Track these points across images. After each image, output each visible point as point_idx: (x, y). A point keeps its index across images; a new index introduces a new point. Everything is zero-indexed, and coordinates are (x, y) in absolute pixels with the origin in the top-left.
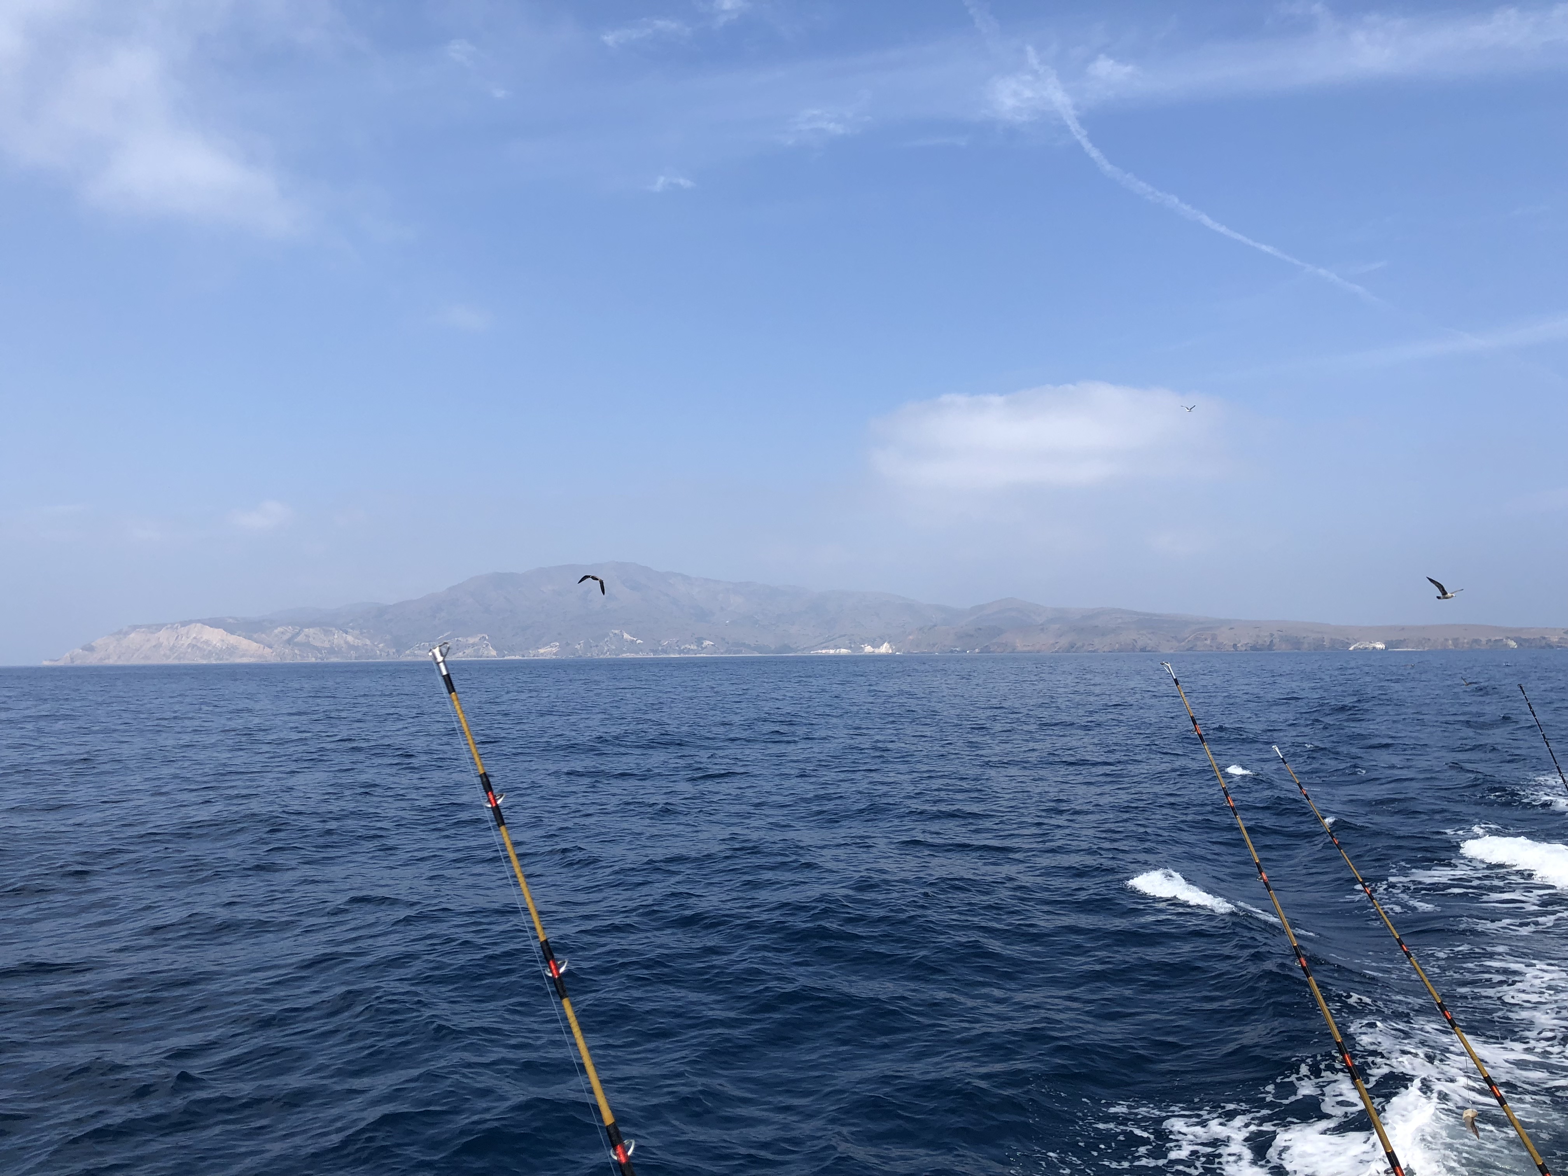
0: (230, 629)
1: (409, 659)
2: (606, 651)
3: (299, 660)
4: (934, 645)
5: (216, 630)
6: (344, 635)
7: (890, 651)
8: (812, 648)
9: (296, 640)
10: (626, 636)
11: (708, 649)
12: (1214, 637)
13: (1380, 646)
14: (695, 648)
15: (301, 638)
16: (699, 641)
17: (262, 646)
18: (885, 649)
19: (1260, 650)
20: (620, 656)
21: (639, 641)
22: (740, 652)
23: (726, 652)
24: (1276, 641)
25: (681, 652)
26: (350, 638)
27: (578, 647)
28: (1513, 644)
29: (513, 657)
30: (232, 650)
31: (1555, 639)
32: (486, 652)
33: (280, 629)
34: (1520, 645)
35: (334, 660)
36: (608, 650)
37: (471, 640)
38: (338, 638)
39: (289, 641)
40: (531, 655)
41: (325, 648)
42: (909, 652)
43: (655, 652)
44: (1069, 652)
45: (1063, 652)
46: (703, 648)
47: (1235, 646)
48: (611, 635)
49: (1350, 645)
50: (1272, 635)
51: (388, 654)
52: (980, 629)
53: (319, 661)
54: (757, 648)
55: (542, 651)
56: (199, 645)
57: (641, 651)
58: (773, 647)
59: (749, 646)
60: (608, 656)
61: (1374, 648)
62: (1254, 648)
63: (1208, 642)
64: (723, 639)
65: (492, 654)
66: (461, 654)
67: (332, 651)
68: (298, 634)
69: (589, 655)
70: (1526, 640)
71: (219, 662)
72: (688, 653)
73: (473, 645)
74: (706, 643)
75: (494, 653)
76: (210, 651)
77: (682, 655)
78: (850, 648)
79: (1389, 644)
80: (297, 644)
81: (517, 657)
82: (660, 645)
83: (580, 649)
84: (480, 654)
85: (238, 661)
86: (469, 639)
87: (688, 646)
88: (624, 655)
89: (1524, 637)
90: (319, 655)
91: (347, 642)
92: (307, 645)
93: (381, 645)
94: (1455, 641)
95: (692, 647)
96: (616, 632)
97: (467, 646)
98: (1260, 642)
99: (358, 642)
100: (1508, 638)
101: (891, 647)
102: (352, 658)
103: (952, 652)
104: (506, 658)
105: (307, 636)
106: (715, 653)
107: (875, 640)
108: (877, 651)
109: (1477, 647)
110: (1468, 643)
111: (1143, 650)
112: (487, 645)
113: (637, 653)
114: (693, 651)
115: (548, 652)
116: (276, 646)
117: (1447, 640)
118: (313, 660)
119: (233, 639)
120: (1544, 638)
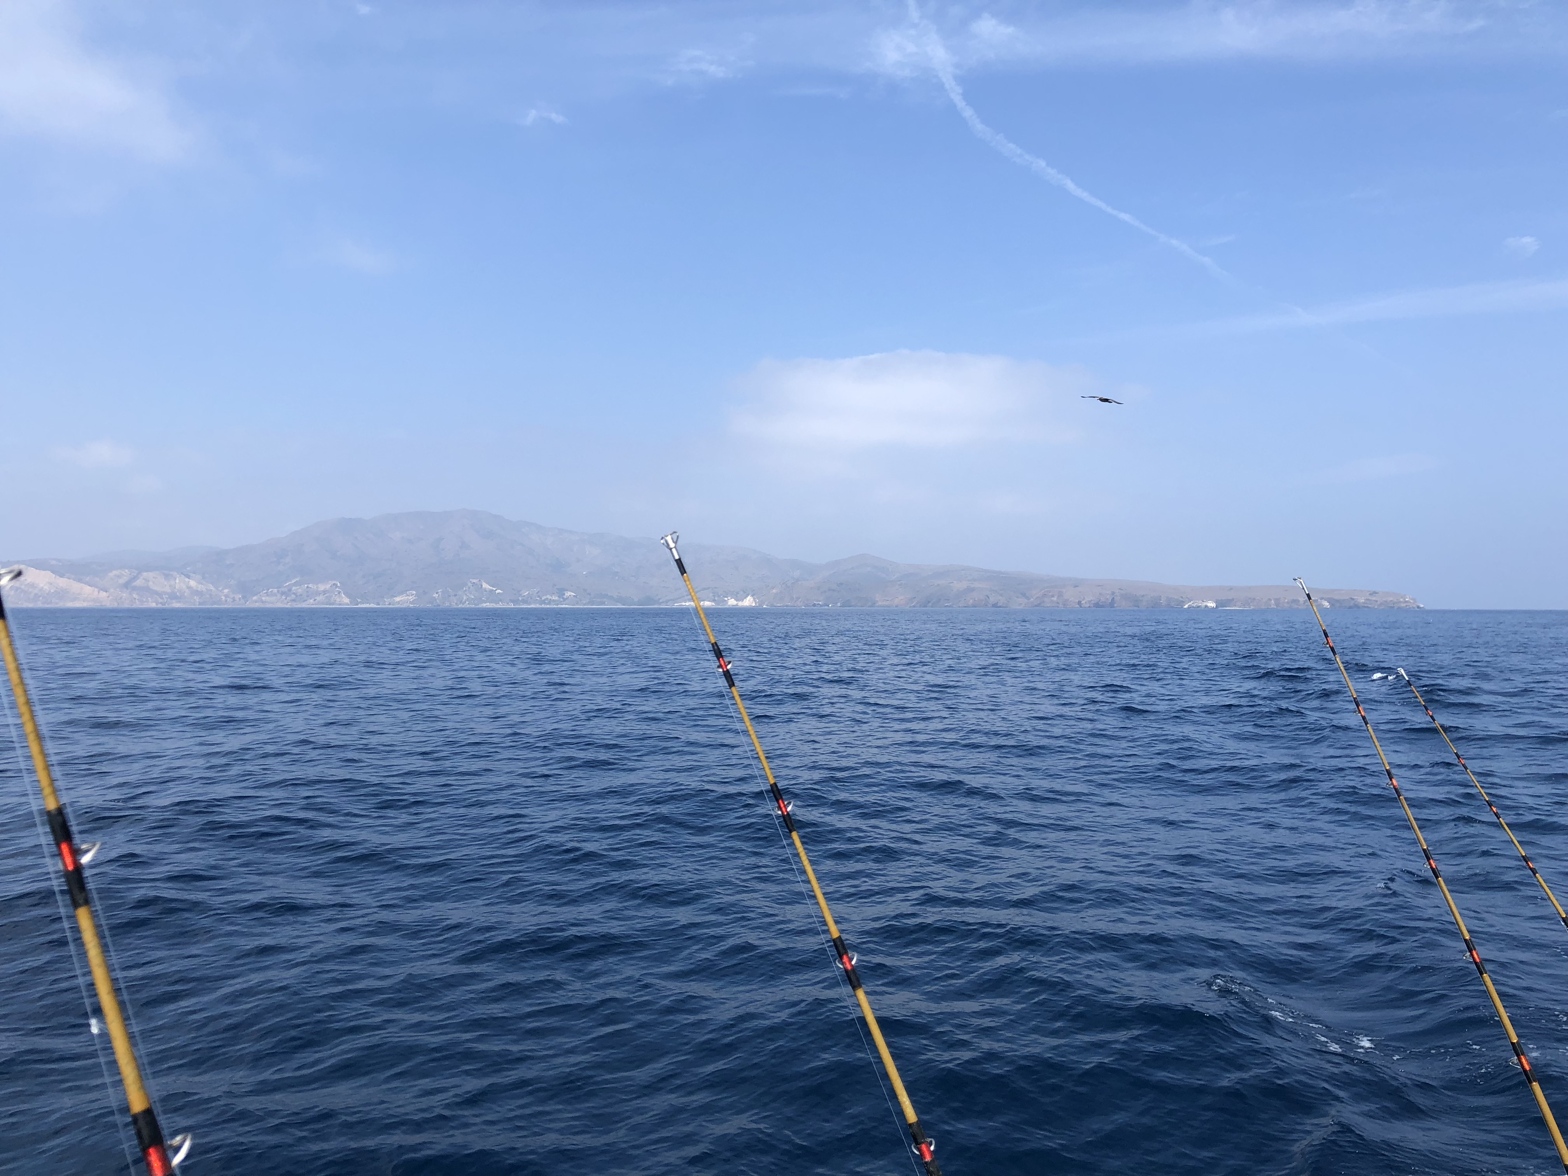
0: (59, 570)
1: (257, 605)
2: (465, 600)
3: (137, 605)
4: (798, 598)
5: (43, 572)
6: (187, 580)
7: (754, 604)
8: (675, 600)
9: (135, 584)
10: (485, 585)
11: (570, 600)
12: (1060, 595)
13: (1211, 604)
14: (557, 598)
15: (139, 583)
16: (561, 592)
17: (96, 590)
18: (748, 602)
19: (1102, 606)
20: (480, 606)
21: (499, 591)
22: (603, 603)
23: (589, 603)
24: (1117, 599)
25: (543, 602)
26: (193, 583)
27: (435, 595)
28: (1326, 604)
29: (367, 606)
30: (62, 594)
31: (1362, 600)
32: (338, 600)
33: (115, 572)
34: (1332, 605)
35: (176, 605)
36: (467, 600)
37: (322, 587)
38: (180, 583)
39: (126, 585)
40: (386, 604)
41: (166, 593)
42: (772, 605)
43: (515, 602)
44: (925, 606)
45: (920, 606)
46: (565, 600)
47: (1079, 603)
48: (470, 584)
49: (1183, 603)
50: (1113, 593)
51: (234, 600)
52: (842, 584)
53: (160, 606)
54: (620, 600)
55: (398, 599)
56: (23, 587)
57: (501, 600)
58: (636, 600)
59: (611, 598)
60: (467, 605)
61: (1206, 606)
62: (1097, 605)
63: (1055, 599)
64: (585, 590)
65: (344, 601)
66: (312, 601)
67: (173, 596)
68: (135, 578)
69: (447, 604)
70: (1338, 601)
71: (46, 606)
72: (549, 603)
73: (325, 592)
74: (568, 594)
75: (347, 600)
76: (36, 595)
77: (543, 606)
78: (714, 601)
79: (1220, 603)
80: (135, 589)
81: (372, 606)
82: (520, 595)
83: (438, 598)
84: (332, 601)
85: (70, 605)
86: (319, 585)
87: (549, 597)
88: (484, 605)
89: (1336, 598)
90: (160, 601)
91: (189, 588)
92: (146, 590)
93: (226, 591)
94: (1277, 600)
95: (554, 598)
96: (474, 581)
97: (318, 593)
98: (1103, 599)
99: (200, 587)
100: (1322, 599)
101: (754, 599)
102: (195, 603)
103: (814, 605)
104: (360, 606)
105: (147, 580)
106: (577, 604)
107: (738, 593)
108: (740, 604)
109: (1296, 606)
110: (1288, 603)
111: (995, 605)
112: (339, 592)
113: (497, 603)
114: (553, 601)
115: (404, 600)
116: (112, 590)
117: (1270, 600)
118: (154, 605)
119: (62, 582)
120: (1353, 599)
